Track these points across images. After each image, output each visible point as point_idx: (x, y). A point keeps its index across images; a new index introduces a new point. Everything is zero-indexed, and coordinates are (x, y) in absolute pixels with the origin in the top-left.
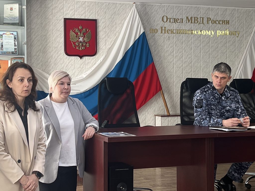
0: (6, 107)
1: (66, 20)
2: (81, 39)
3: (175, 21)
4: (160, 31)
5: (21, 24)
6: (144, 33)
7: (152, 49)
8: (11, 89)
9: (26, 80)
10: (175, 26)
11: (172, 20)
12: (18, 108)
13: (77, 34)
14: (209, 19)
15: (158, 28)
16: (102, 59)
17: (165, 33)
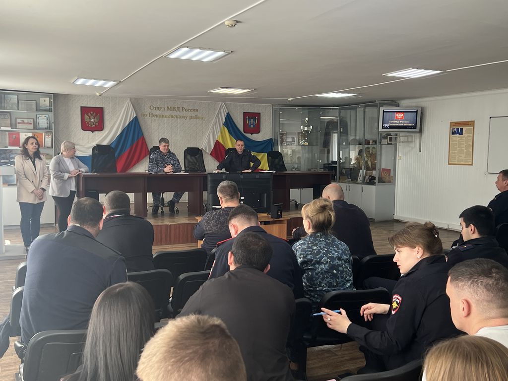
2: (92, 120)
3: (159, 109)
4: (148, 115)
5: (50, 111)
6: (136, 117)
7: (143, 128)
9: (34, 144)
10: (159, 113)
11: (157, 109)
13: (89, 117)
14: (183, 108)
15: (147, 113)
16: (107, 132)
17: (152, 117)
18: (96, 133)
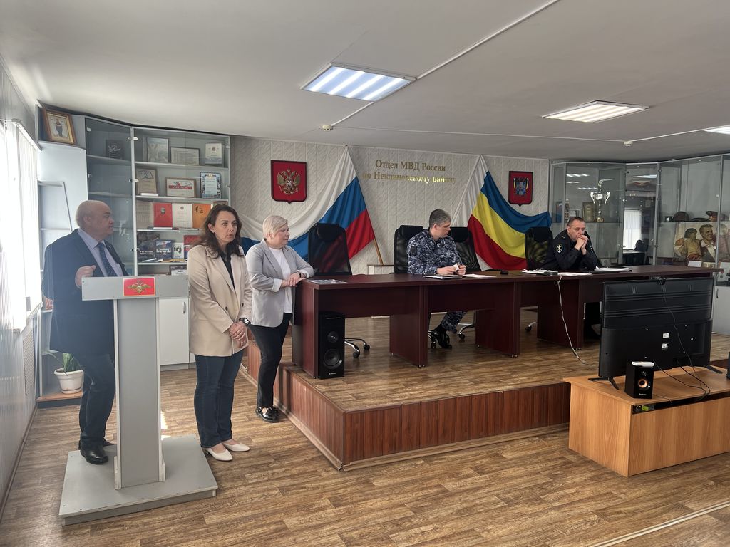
0: (208, 252)
1: (273, 162)
2: (289, 183)
3: (390, 166)
4: (373, 176)
5: (224, 165)
6: (356, 178)
7: (365, 196)
8: (214, 234)
9: (230, 224)
10: (389, 171)
11: (386, 165)
12: (221, 254)
13: (285, 177)
14: (424, 165)
15: (372, 173)
16: (311, 205)
17: (379, 178)
18: (295, 204)
